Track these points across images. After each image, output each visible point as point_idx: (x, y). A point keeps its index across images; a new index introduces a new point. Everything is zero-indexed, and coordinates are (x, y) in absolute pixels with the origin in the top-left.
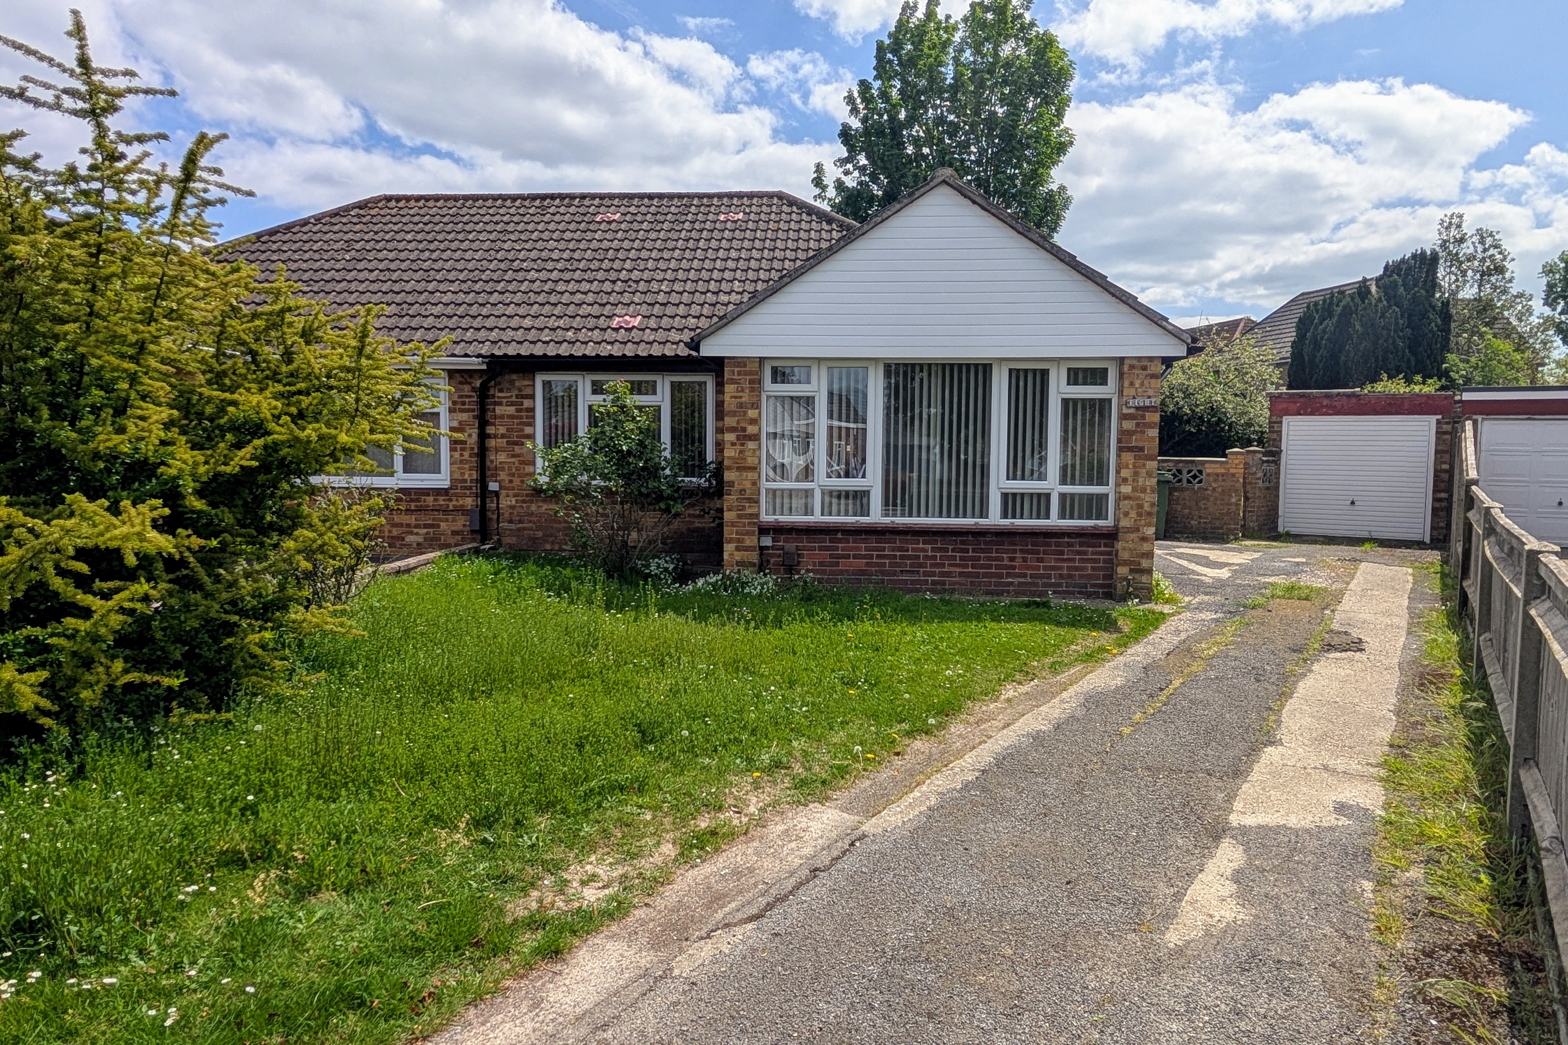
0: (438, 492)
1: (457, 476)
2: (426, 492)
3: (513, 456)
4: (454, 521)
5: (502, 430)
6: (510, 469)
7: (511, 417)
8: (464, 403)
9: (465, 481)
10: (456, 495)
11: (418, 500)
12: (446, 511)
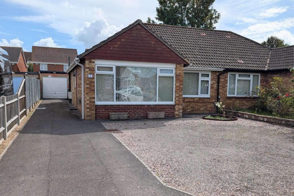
0: (208, 98)
1: (212, 95)
2: (205, 98)
3: (223, 90)
4: (211, 105)
5: (221, 85)
6: (222, 93)
7: (223, 82)
8: (214, 78)
9: (213, 96)
10: (211, 99)
11: (203, 100)
12: (209, 103)
